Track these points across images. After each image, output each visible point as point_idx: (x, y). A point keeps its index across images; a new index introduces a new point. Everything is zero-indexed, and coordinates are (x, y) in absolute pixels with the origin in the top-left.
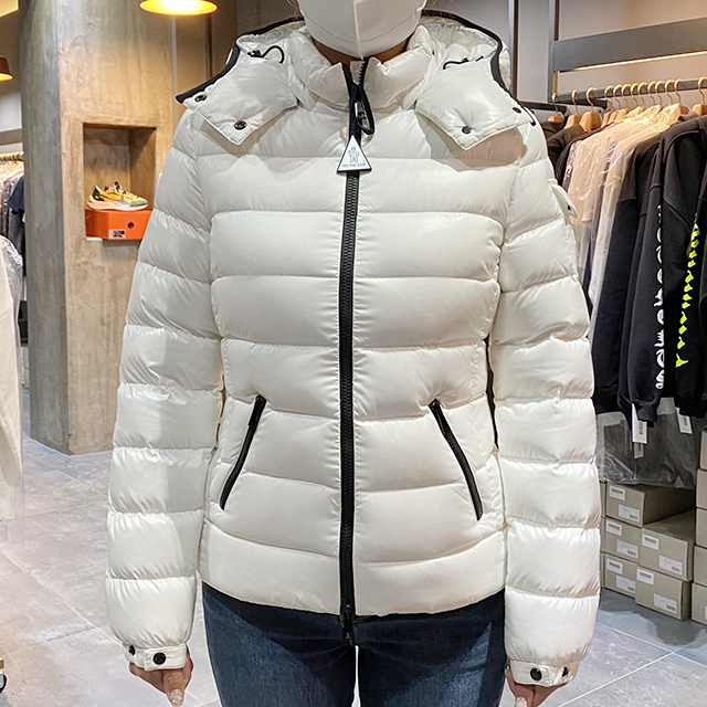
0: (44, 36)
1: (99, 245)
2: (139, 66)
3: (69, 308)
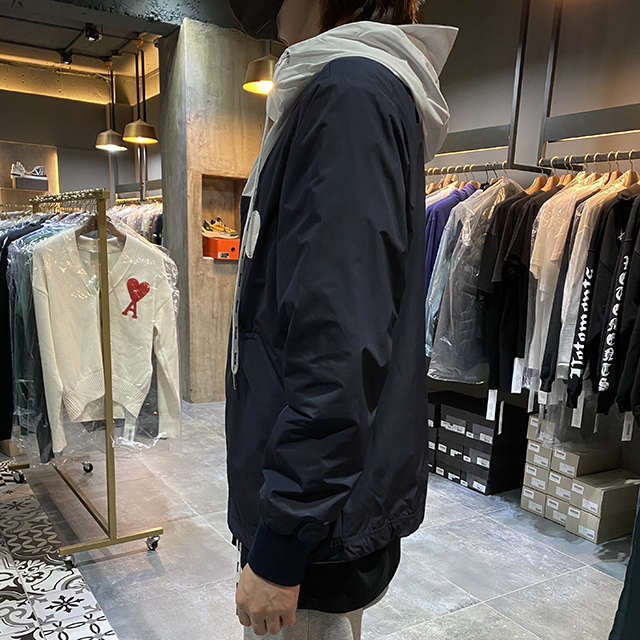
0: (177, 109)
1: (212, 263)
2: (242, 133)
3: (191, 306)
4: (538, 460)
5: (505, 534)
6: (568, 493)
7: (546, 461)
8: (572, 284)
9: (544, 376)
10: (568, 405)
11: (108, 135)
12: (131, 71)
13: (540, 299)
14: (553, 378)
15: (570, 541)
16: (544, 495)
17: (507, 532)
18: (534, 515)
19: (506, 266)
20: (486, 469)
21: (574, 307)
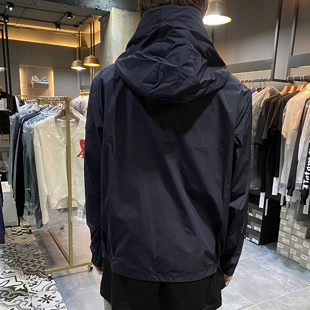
0: (108, 51)
4: (285, 229)
5: (268, 267)
6: (301, 247)
7: (290, 230)
8: (304, 141)
9: (289, 188)
10: (301, 203)
11: (77, 62)
12: (88, 32)
13: (287, 148)
14: (293, 189)
15: (302, 272)
16: (288, 247)
17: (269, 266)
18: (283, 257)
19: (269, 131)
20: (259, 232)
21: (304, 153)
